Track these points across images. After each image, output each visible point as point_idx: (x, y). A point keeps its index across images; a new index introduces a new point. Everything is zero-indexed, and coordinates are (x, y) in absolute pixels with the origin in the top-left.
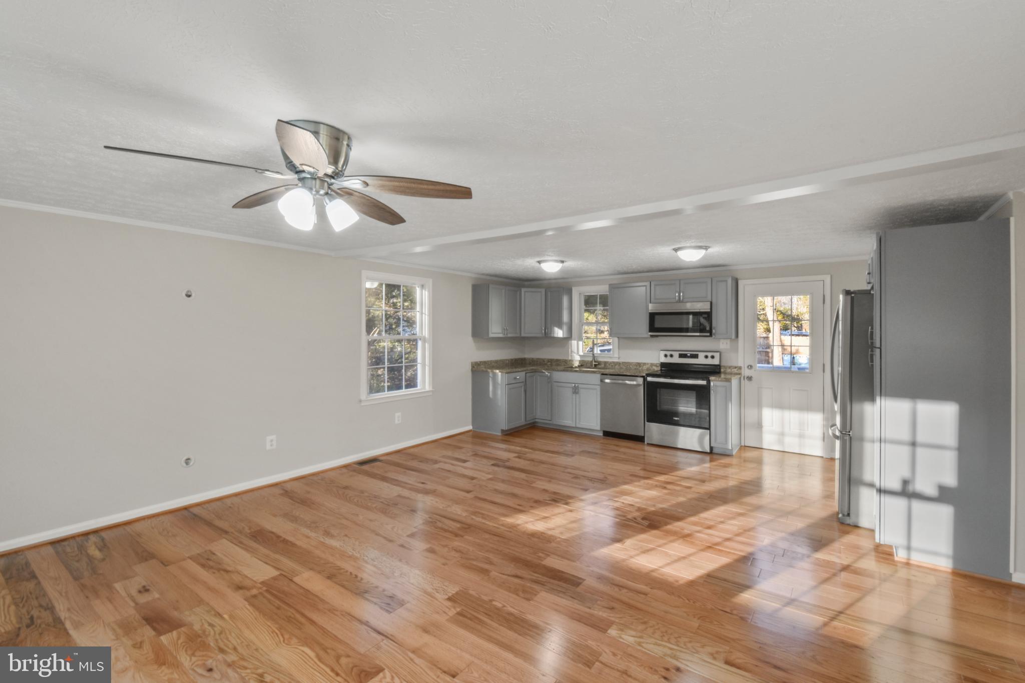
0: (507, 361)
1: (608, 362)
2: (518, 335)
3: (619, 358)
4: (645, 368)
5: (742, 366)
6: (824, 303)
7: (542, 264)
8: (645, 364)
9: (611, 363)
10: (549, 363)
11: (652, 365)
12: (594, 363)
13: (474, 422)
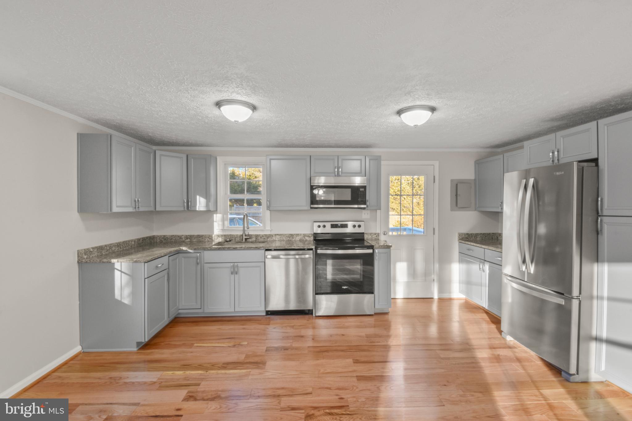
0: (133, 243)
1: (259, 235)
2: (152, 209)
3: (271, 231)
4: (298, 239)
5: (380, 233)
6: (434, 182)
7: (222, 108)
8: (298, 235)
9: (263, 236)
10: (189, 240)
11: (305, 235)
12: (244, 237)
13: (82, 341)
